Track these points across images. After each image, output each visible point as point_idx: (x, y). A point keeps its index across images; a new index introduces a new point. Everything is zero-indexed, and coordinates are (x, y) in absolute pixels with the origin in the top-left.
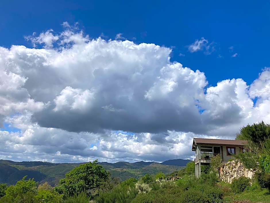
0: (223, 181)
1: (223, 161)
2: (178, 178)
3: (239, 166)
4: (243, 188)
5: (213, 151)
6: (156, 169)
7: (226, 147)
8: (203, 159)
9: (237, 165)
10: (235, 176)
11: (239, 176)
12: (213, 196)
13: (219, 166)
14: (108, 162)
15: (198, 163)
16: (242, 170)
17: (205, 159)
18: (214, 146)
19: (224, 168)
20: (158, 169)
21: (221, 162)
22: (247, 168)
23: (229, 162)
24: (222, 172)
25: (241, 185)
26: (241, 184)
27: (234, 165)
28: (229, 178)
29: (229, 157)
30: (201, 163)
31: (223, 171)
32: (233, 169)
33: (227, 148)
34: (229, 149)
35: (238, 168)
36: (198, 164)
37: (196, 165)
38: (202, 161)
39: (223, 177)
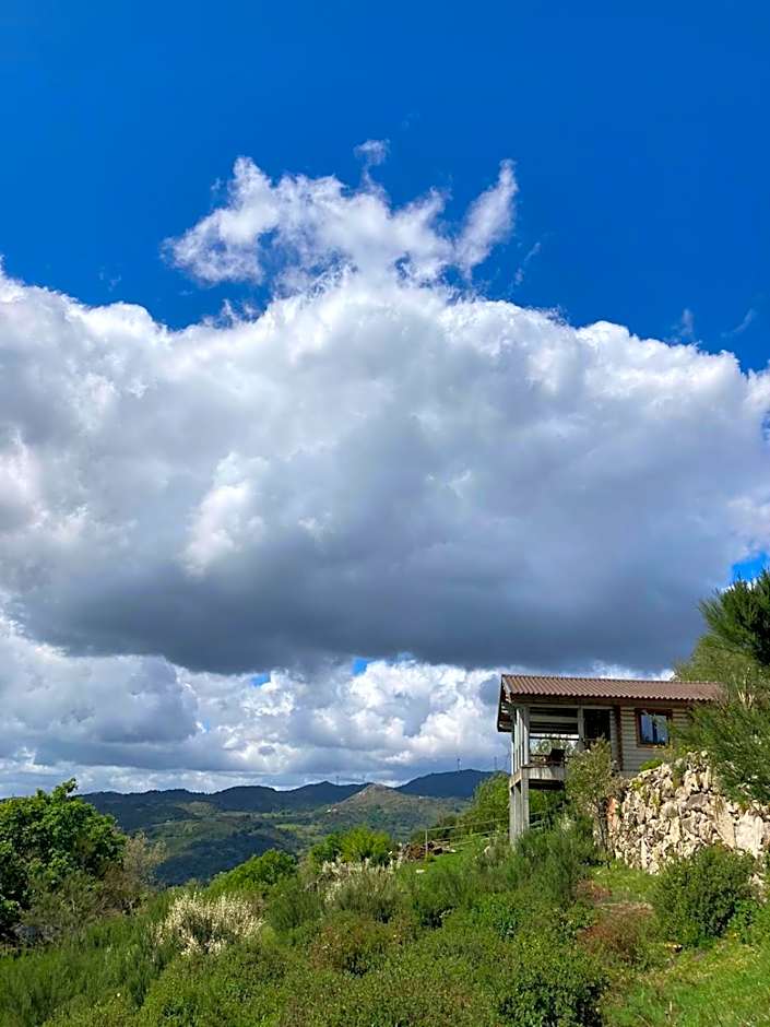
0: (622, 859)
1: (620, 767)
2: (439, 852)
3: (689, 789)
4: (721, 913)
5: (581, 728)
6: (379, 811)
7: (636, 711)
8: (539, 766)
9: (682, 783)
10: (674, 837)
11: (692, 837)
12: (540, 1004)
13: (602, 794)
14: (190, 791)
15: (519, 782)
16: (707, 808)
17: (549, 766)
18: (583, 707)
19: (622, 800)
20: (386, 811)
21: (613, 775)
22: (732, 800)
23: (645, 773)
24: (616, 817)
25: (708, 899)
26: (706, 894)
27: (667, 787)
28: (644, 847)
29: (644, 751)
30: (530, 780)
31: (621, 817)
32: (663, 802)
33: (638, 713)
34: (646, 718)
35: (684, 797)
36: (518, 785)
37: (512, 789)
38: (534, 775)
39: (622, 839)
